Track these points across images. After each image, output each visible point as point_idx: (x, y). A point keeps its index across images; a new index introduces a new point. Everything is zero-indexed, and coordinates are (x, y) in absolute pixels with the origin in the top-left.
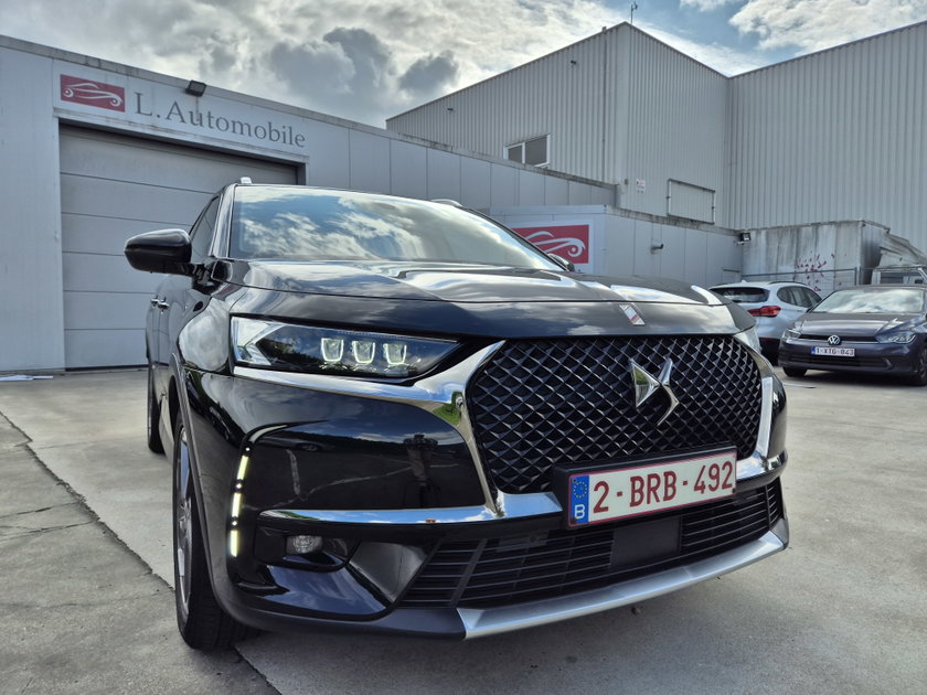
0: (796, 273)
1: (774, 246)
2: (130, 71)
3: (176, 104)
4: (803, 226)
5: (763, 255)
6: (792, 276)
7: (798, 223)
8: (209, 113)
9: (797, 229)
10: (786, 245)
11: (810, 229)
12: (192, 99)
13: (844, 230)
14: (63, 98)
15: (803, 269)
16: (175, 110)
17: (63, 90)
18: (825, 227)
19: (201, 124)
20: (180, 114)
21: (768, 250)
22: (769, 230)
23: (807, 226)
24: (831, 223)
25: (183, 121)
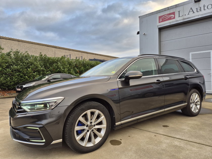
2: (176, 6)
3: (191, 8)
8: (204, 5)
12: (197, 3)
14: (159, 22)
16: (191, 10)
17: (159, 20)
19: (201, 11)
20: (193, 11)
25: (194, 13)
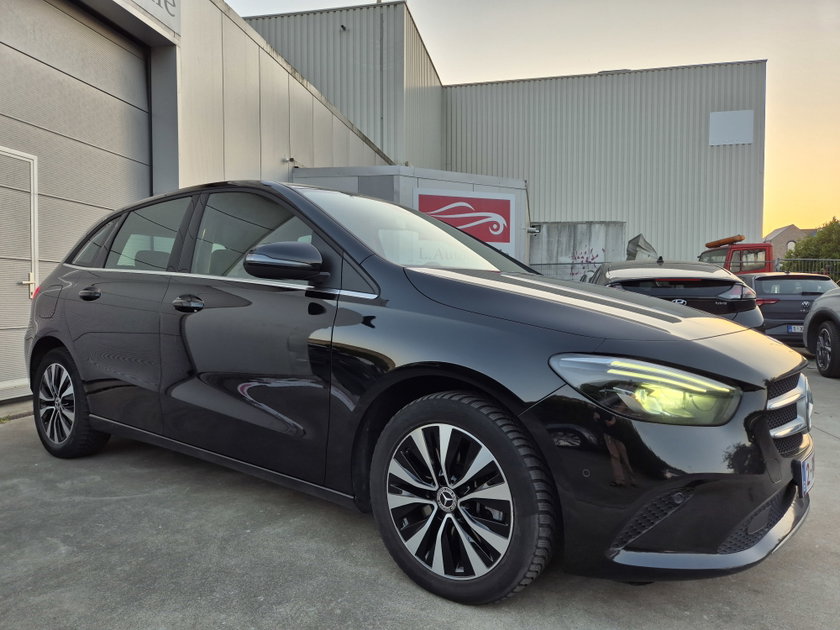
0: (572, 264)
1: (554, 240)
4: (578, 223)
5: (545, 246)
6: (570, 266)
7: (575, 220)
9: (573, 226)
10: (564, 239)
11: (585, 226)
13: (611, 228)
15: (579, 261)
18: (597, 226)
21: (549, 242)
22: (550, 225)
23: (582, 223)
24: (601, 223)
